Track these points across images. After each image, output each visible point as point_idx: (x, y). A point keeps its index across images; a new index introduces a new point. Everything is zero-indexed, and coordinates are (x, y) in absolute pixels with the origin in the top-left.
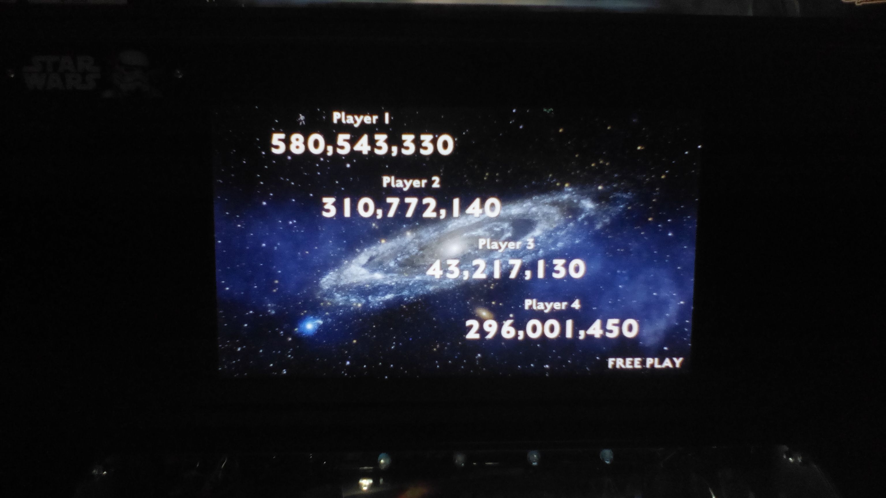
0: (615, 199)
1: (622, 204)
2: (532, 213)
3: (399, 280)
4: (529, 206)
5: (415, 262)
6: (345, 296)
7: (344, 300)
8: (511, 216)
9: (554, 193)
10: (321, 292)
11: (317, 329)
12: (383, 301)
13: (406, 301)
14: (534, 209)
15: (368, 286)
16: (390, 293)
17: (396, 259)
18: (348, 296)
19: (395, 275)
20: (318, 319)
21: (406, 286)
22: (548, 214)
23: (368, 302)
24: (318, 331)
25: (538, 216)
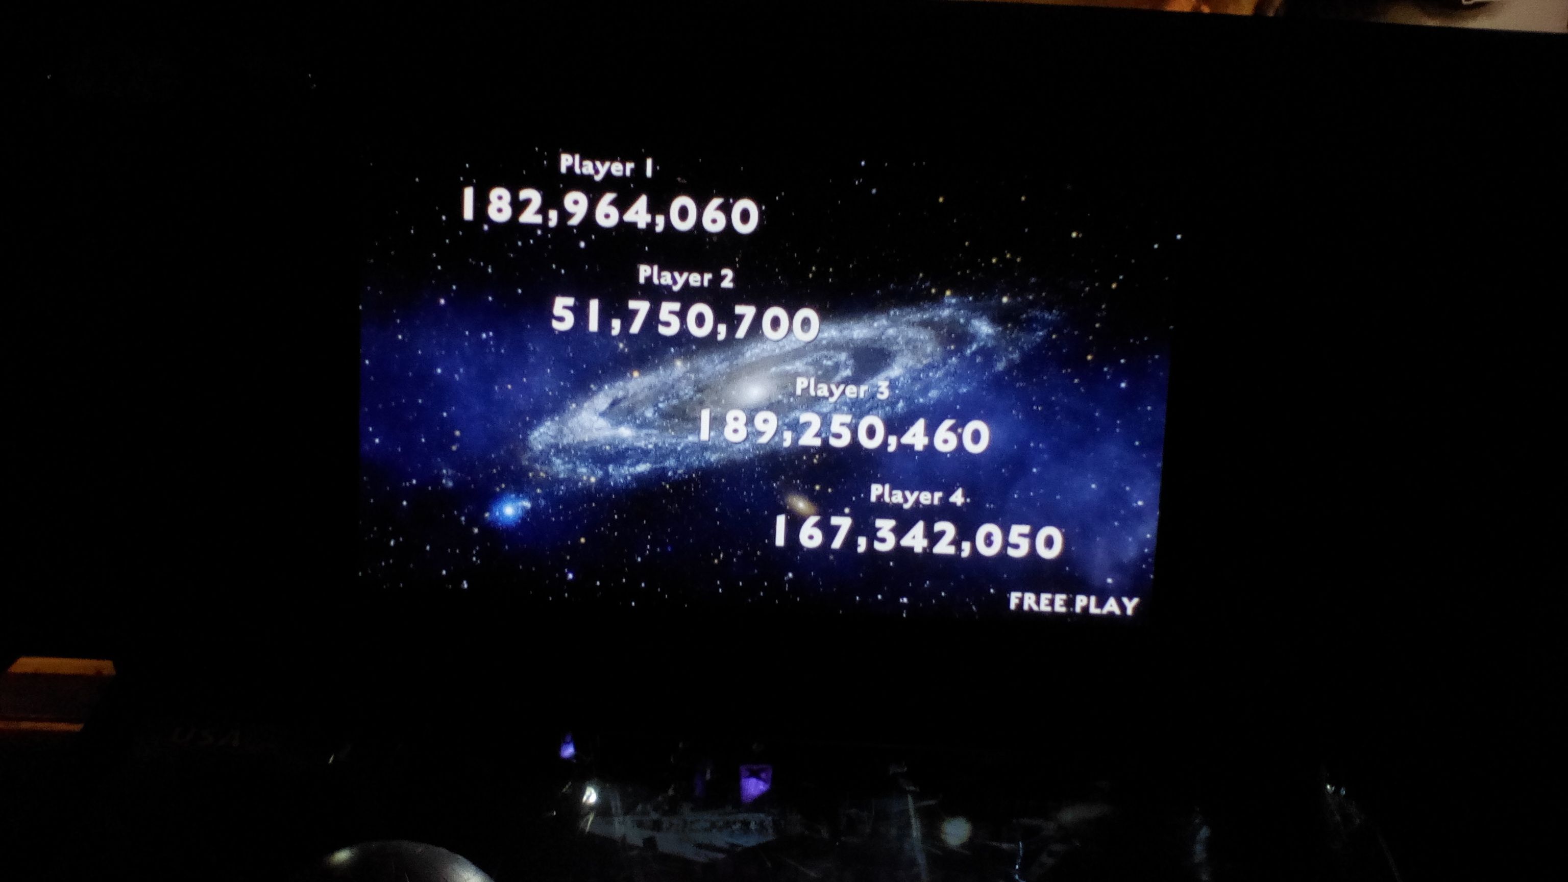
0: (1030, 320)
1: (1041, 330)
2: (888, 339)
3: (660, 440)
4: (883, 325)
5: (687, 410)
6: (569, 462)
7: (568, 470)
8: (852, 340)
9: (926, 306)
10: (530, 454)
11: (521, 515)
12: (631, 475)
13: (670, 477)
14: (891, 332)
15: (608, 448)
16: (645, 462)
17: (656, 405)
18: (575, 463)
19: (655, 432)
20: (523, 498)
21: (673, 451)
22: (916, 340)
23: (607, 474)
24: (523, 519)
25: (898, 343)
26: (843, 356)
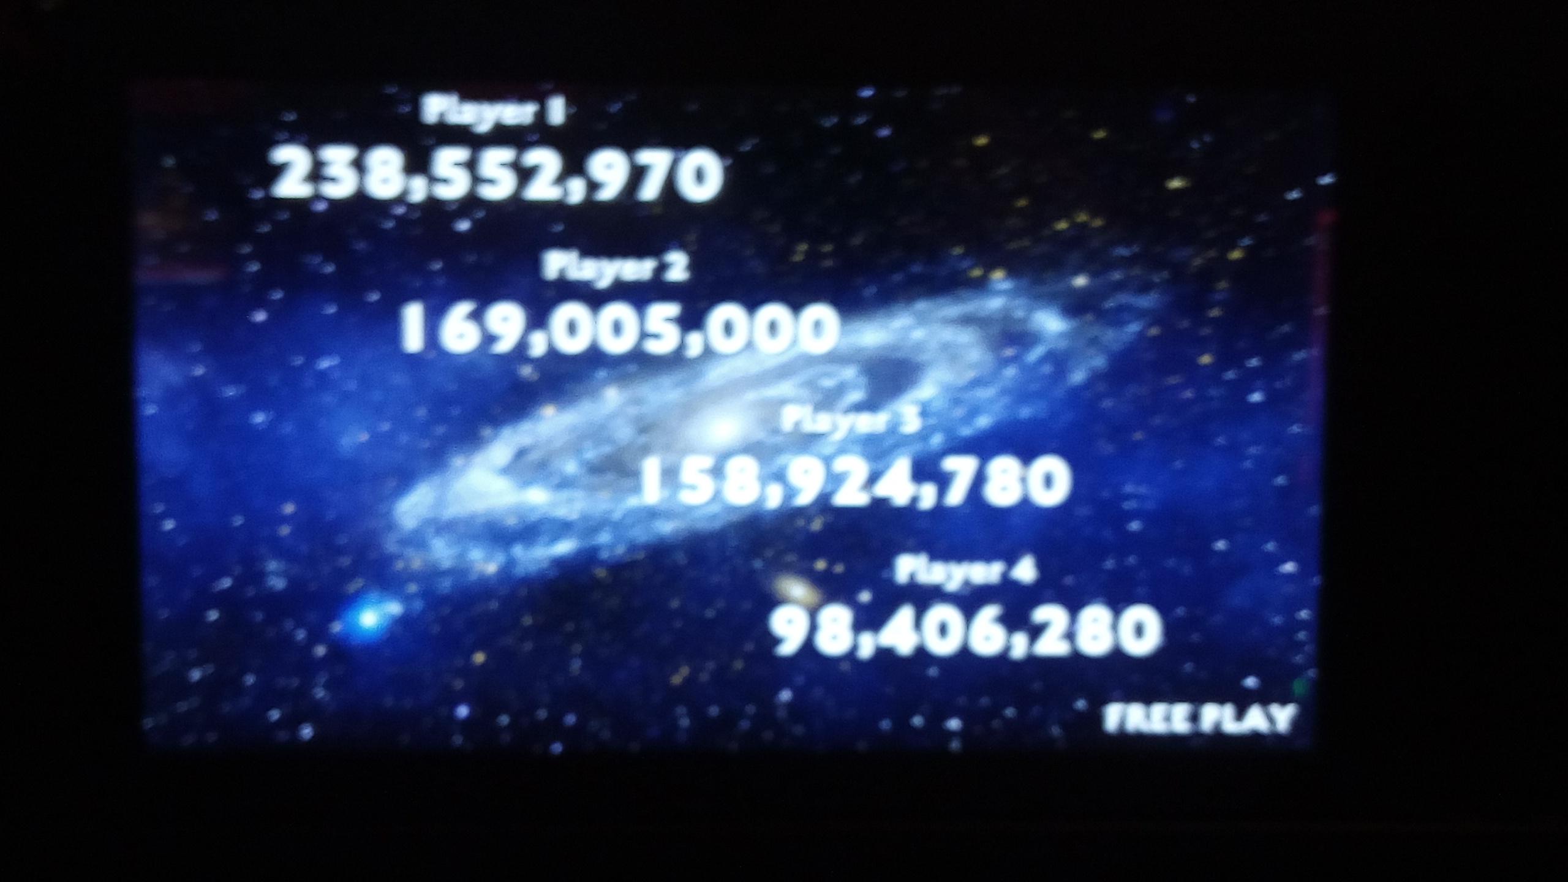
0: (1121, 309)
1: (1136, 322)
2: (913, 344)
3: (588, 505)
4: (904, 326)
5: (623, 461)
6: (455, 545)
7: (454, 555)
8: (862, 349)
9: (966, 295)
10: (396, 535)
11: (387, 625)
12: (548, 559)
13: (605, 559)
15: (511, 520)
16: (568, 539)
17: (581, 455)
18: (464, 545)
19: (579, 494)
20: (390, 599)
21: (607, 521)
22: (954, 345)
23: (513, 560)
24: (389, 630)
25: (928, 350)
26: (849, 373)
